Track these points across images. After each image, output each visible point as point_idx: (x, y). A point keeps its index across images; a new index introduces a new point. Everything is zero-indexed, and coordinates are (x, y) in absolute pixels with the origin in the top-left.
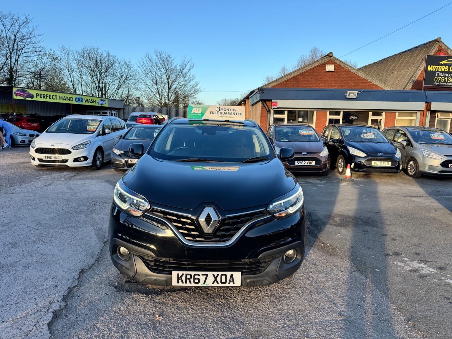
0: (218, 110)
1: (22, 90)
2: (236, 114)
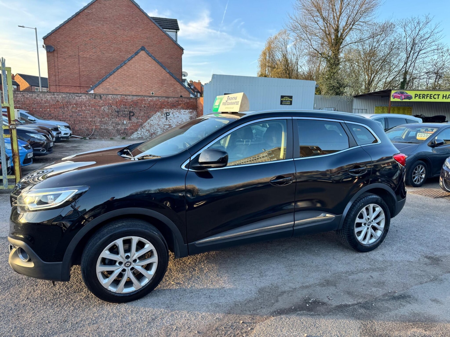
0: (227, 100)
1: (400, 92)
2: (235, 103)
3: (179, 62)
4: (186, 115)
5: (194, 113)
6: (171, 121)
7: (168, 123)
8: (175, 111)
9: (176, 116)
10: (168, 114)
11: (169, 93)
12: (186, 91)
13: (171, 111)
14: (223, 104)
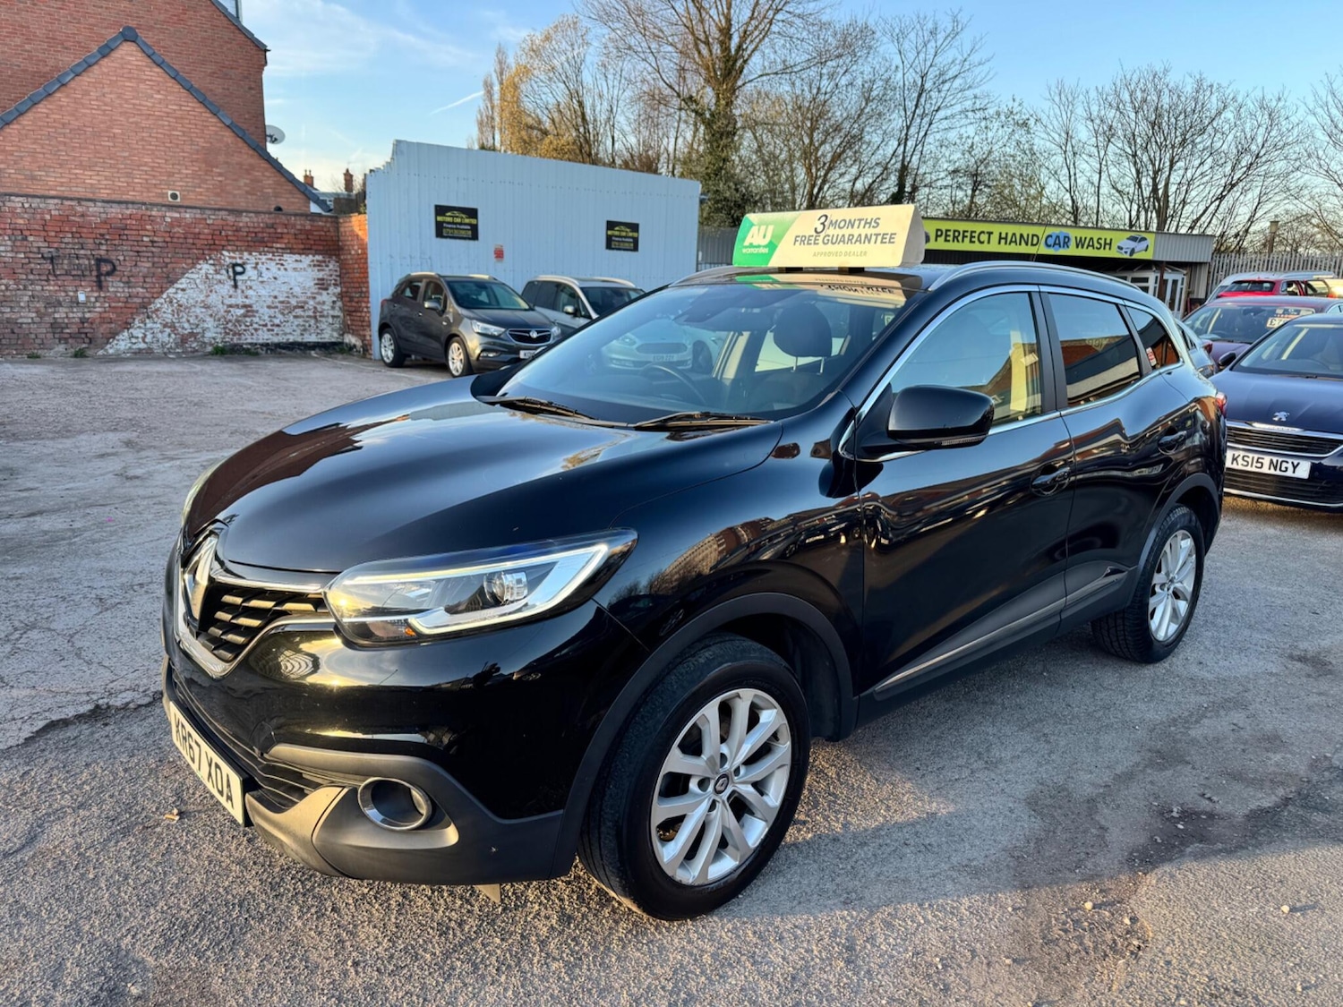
0: (820, 228)
2: (874, 237)
3: (253, 92)
4: (303, 273)
5: (331, 267)
6: (250, 292)
7: (240, 300)
8: (264, 258)
9: (266, 275)
10: (239, 269)
11: (235, 196)
12: (295, 191)
13: (250, 258)
14: (796, 241)
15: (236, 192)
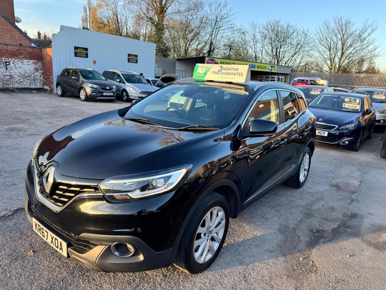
0: (220, 70)
1: (211, 59)
2: (236, 74)
3: (10, 5)
4: (30, 66)
5: (39, 64)
6: (12, 71)
7: (8, 73)
8: (16, 60)
9: (17, 66)
10: (8, 63)
11: (5, 39)
12: (27, 39)
13: (12, 60)
14: (213, 73)
15: (6, 38)
